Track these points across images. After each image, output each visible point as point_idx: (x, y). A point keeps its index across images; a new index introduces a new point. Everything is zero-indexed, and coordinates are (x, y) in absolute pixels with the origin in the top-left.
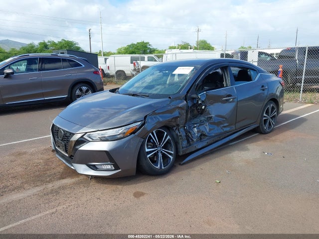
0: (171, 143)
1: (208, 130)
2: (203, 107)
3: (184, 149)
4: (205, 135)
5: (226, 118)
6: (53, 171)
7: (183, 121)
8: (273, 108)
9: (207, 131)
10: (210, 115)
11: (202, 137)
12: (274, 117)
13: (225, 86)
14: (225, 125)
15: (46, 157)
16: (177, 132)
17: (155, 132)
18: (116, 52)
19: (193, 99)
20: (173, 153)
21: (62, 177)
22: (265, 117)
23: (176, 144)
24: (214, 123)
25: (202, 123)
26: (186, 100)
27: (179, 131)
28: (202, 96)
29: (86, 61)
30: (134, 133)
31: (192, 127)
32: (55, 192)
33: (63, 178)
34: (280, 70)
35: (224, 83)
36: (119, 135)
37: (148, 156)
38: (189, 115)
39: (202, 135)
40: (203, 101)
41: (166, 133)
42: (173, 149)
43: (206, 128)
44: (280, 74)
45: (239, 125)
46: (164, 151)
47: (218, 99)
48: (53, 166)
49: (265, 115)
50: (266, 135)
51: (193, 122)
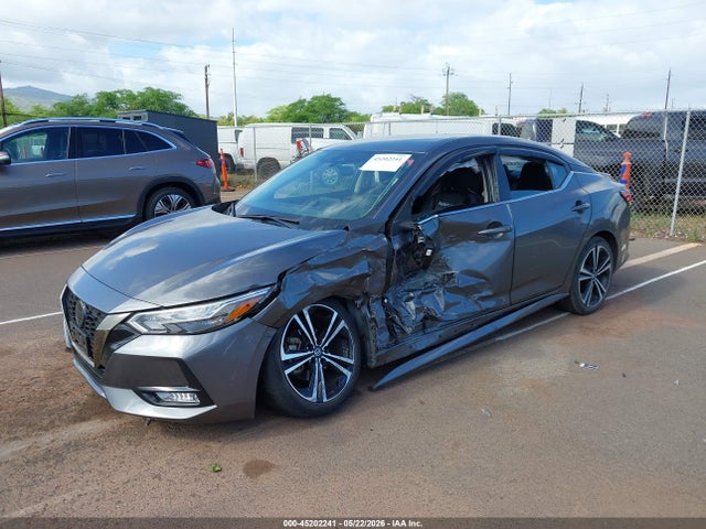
0: (347, 339)
1: (442, 307)
2: (429, 253)
3: (380, 353)
4: (434, 319)
5: (485, 278)
6: (63, 401)
7: (379, 285)
8: (603, 254)
9: (439, 308)
10: (449, 269)
11: (428, 322)
12: (606, 274)
13: (486, 200)
14: (484, 294)
15: (55, 363)
16: (365, 309)
17: (309, 311)
18: (265, 117)
19: (406, 231)
20: (351, 362)
21: (81, 418)
22: (583, 274)
23: (362, 340)
24: (457, 290)
25: (428, 290)
26: (387, 234)
27: (369, 307)
28: (428, 224)
29: (181, 136)
30: (250, 314)
31: (404, 298)
32: (55, 456)
33: (83, 420)
34: (626, 163)
35: (485, 194)
36: (212, 318)
37: (287, 372)
38: (394, 271)
39: (428, 320)
40: (428, 238)
41: (336, 314)
42: (353, 353)
43: (439, 302)
44: (626, 175)
45: (518, 295)
46: (329, 357)
47: (467, 233)
48: (67, 387)
49: (582, 270)
50: (585, 318)
51: (406, 288)
